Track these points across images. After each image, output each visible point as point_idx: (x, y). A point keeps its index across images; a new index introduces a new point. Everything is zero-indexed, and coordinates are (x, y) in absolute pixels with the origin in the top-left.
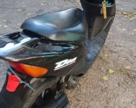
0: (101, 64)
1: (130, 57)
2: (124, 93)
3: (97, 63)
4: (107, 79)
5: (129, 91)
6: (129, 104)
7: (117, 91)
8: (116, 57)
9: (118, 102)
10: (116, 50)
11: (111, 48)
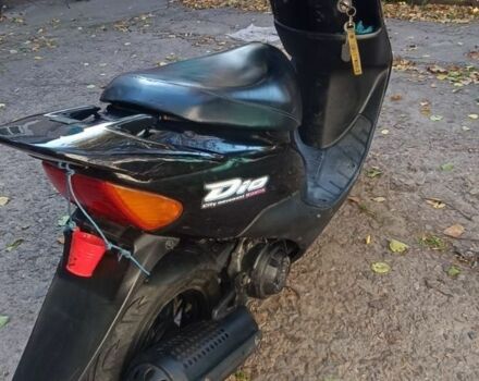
0: (364, 227)
1: (459, 200)
2: (443, 309)
3: (350, 224)
4: (385, 270)
5: (461, 301)
6: (461, 339)
7: (422, 304)
8: (414, 203)
9: (428, 337)
10: (411, 182)
11: (396, 178)
